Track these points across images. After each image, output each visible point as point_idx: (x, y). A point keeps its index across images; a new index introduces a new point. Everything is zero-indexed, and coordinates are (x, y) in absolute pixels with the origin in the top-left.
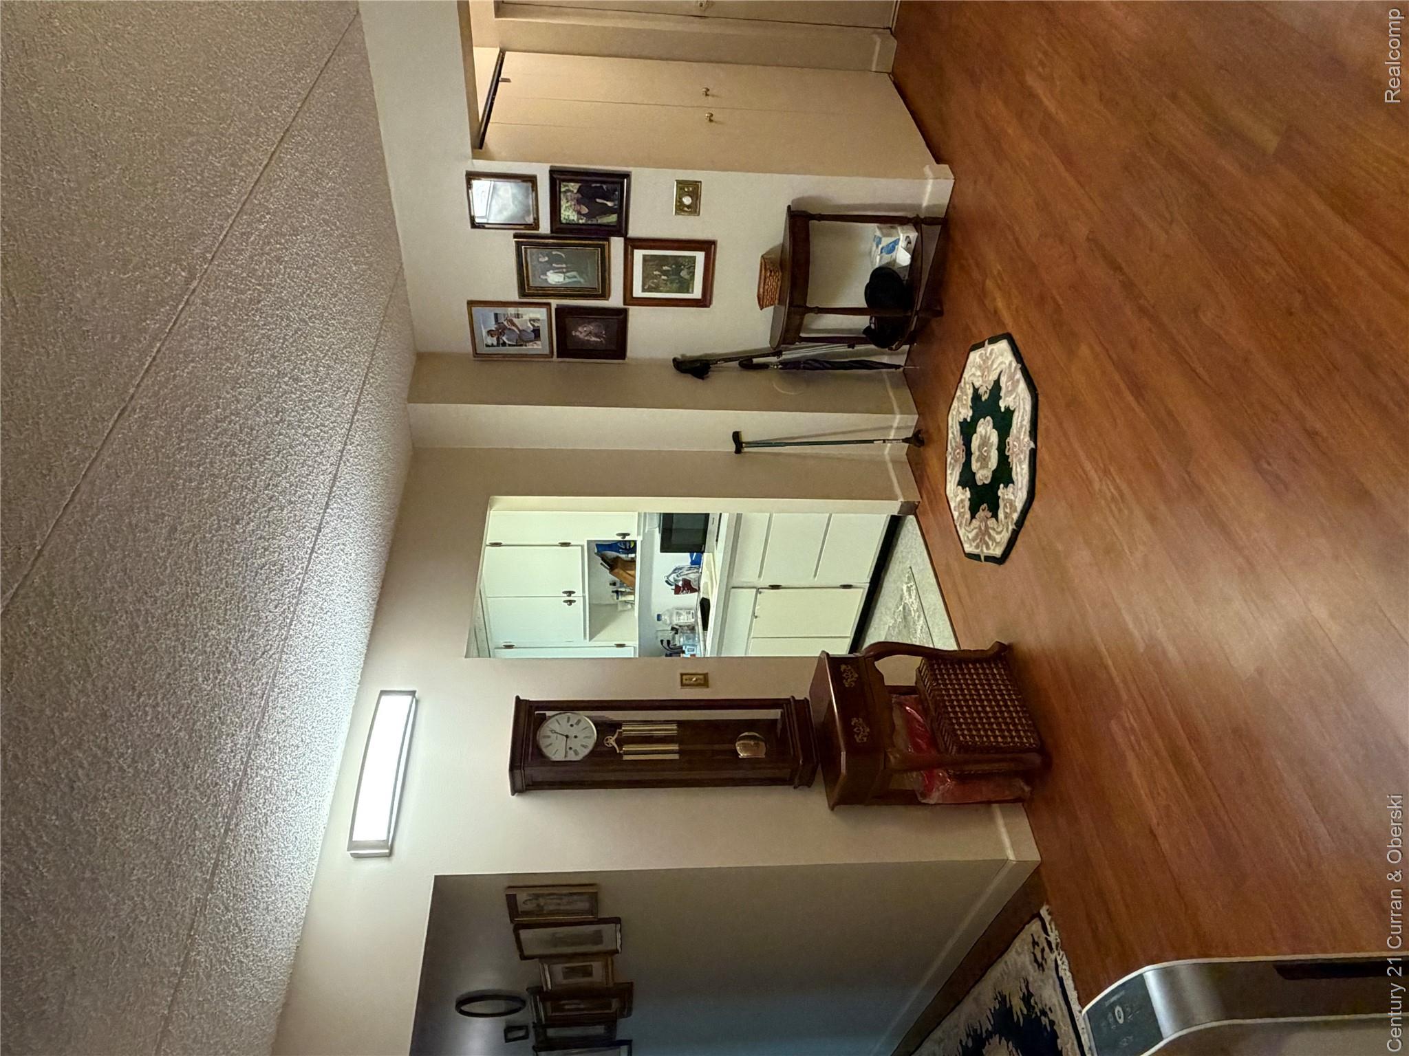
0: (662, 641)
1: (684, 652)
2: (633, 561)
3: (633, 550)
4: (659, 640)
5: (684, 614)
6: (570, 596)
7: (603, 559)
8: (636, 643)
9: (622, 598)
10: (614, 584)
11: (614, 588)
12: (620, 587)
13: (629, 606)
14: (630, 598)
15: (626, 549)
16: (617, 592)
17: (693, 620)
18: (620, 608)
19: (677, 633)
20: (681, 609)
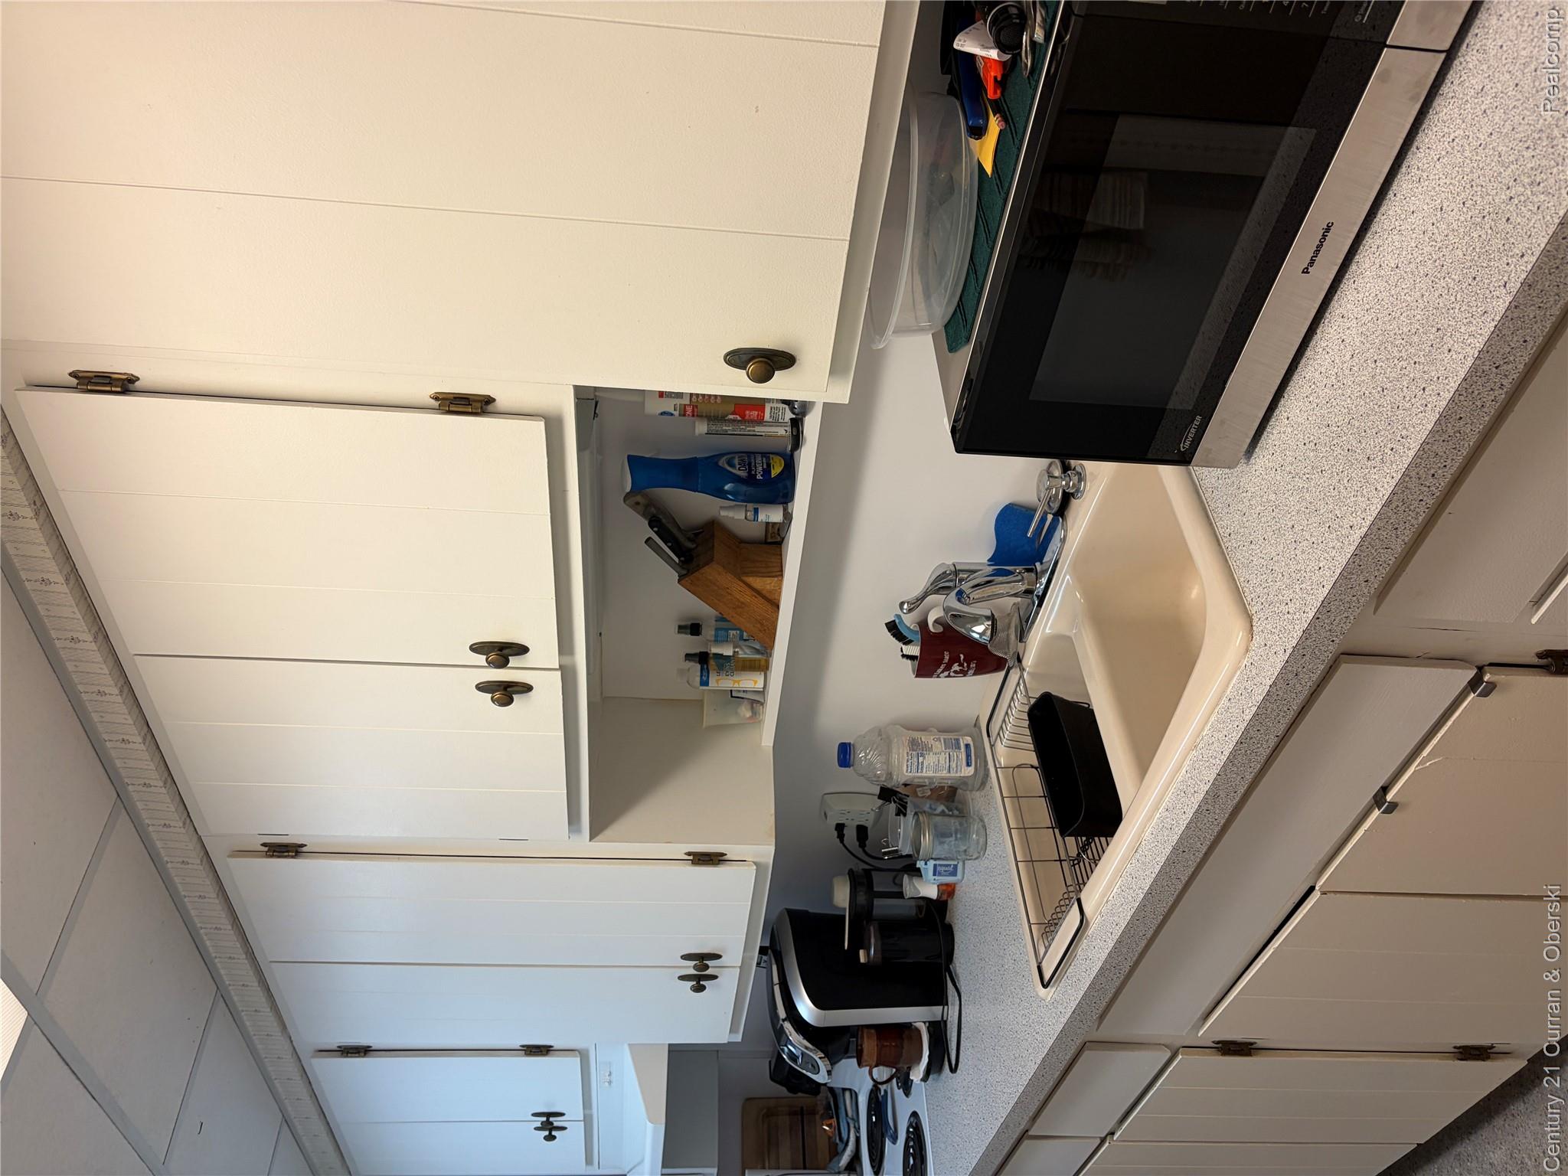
0: (840, 828)
1: (916, 872)
2: (774, 539)
3: (781, 490)
4: (832, 822)
5: (938, 746)
6: (503, 663)
7: (654, 522)
8: (766, 852)
9: (720, 682)
10: (694, 629)
11: (692, 644)
12: (717, 641)
13: (745, 712)
14: (751, 682)
15: (751, 480)
16: (703, 658)
17: (970, 771)
18: (709, 718)
19: (901, 812)
20: (923, 729)
